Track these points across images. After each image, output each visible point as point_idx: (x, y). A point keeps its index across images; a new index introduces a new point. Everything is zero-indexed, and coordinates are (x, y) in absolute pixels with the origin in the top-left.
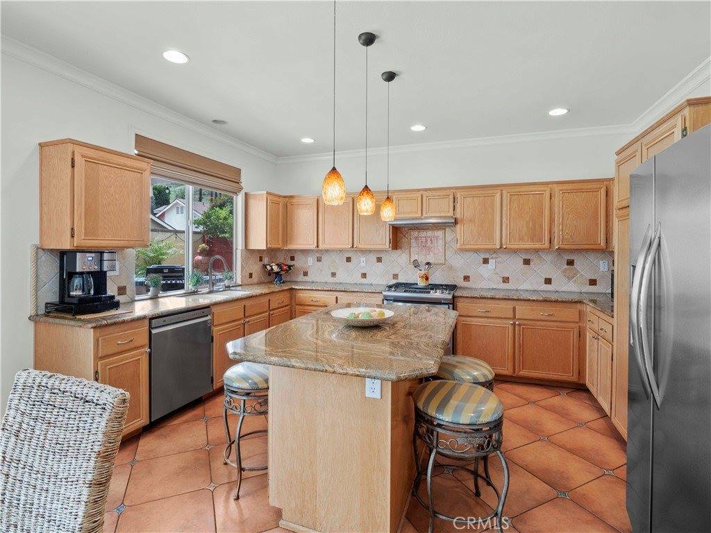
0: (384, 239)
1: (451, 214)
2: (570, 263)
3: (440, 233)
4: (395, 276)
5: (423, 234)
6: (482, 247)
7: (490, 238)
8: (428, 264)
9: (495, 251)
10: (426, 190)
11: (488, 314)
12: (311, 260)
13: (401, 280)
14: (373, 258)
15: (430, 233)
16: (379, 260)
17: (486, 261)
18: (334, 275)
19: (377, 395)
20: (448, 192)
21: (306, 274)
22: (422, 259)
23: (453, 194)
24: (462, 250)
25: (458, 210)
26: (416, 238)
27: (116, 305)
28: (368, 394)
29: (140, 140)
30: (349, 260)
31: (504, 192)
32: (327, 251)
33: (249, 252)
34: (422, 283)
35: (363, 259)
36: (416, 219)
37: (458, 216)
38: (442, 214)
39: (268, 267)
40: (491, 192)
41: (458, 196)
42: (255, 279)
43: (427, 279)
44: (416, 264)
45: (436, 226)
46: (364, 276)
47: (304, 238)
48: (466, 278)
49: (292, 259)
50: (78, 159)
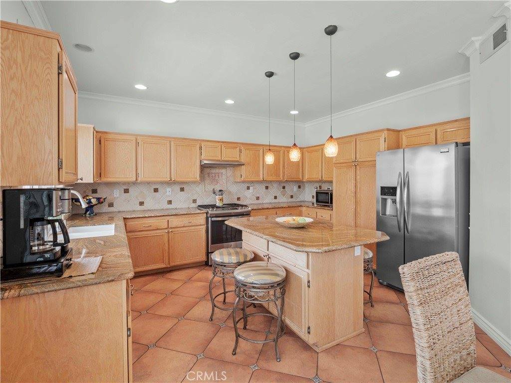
0: (196, 174)
1: (238, 159)
2: (284, 188)
3: (223, 171)
4: (194, 201)
5: (213, 171)
6: (254, 179)
7: (259, 176)
9: (254, 182)
12: (117, 193)
14: (177, 188)
15: (217, 171)
16: (182, 190)
17: (248, 188)
18: (141, 203)
19: (359, 254)
20: (236, 145)
21: (111, 205)
23: (239, 147)
26: (208, 174)
28: (356, 254)
30: (156, 190)
31: (265, 149)
35: (169, 189)
36: (217, 161)
37: (242, 160)
38: (233, 159)
40: (258, 148)
44: (214, 192)
46: (170, 202)
48: (239, 199)
49: (94, 192)
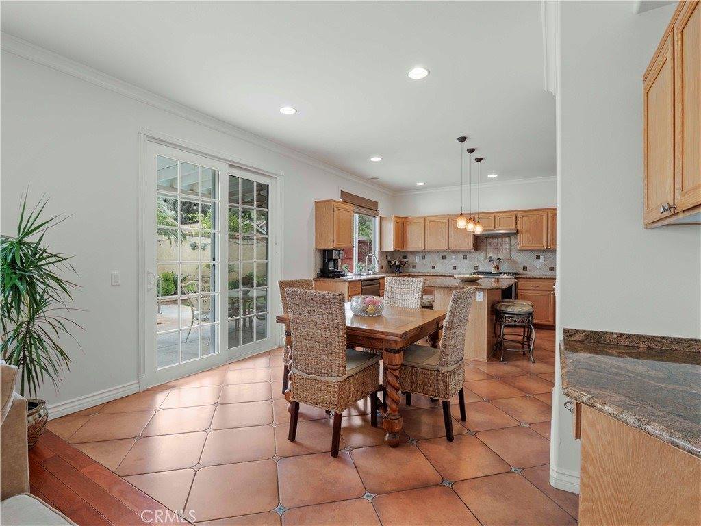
0: (470, 243)
1: (514, 227)
3: (507, 240)
4: (476, 268)
5: (495, 240)
6: (536, 248)
7: (540, 242)
8: (499, 259)
9: (544, 251)
10: (498, 212)
11: (538, 288)
12: (417, 259)
13: (480, 270)
14: (461, 256)
15: (499, 239)
16: (465, 257)
17: (538, 257)
18: (433, 267)
19: (481, 300)
20: (512, 214)
21: (414, 267)
22: (495, 256)
23: (516, 215)
24: (522, 250)
25: (519, 225)
26: (490, 243)
27: (344, 275)
28: (478, 299)
29: (343, 194)
30: (444, 258)
31: (549, 213)
32: (429, 252)
33: (382, 252)
34: (493, 271)
35: (454, 257)
36: (492, 230)
37: (519, 228)
38: (508, 227)
39: (393, 262)
40: (540, 213)
41: (519, 216)
42: (384, 269)
43: (498, 268)
44: (491, 260)
45: (504, 235)
46: (454, 268)
47: (414, 244)
48: (525, 268)
49: (405, 257)
50: (335, 208)
